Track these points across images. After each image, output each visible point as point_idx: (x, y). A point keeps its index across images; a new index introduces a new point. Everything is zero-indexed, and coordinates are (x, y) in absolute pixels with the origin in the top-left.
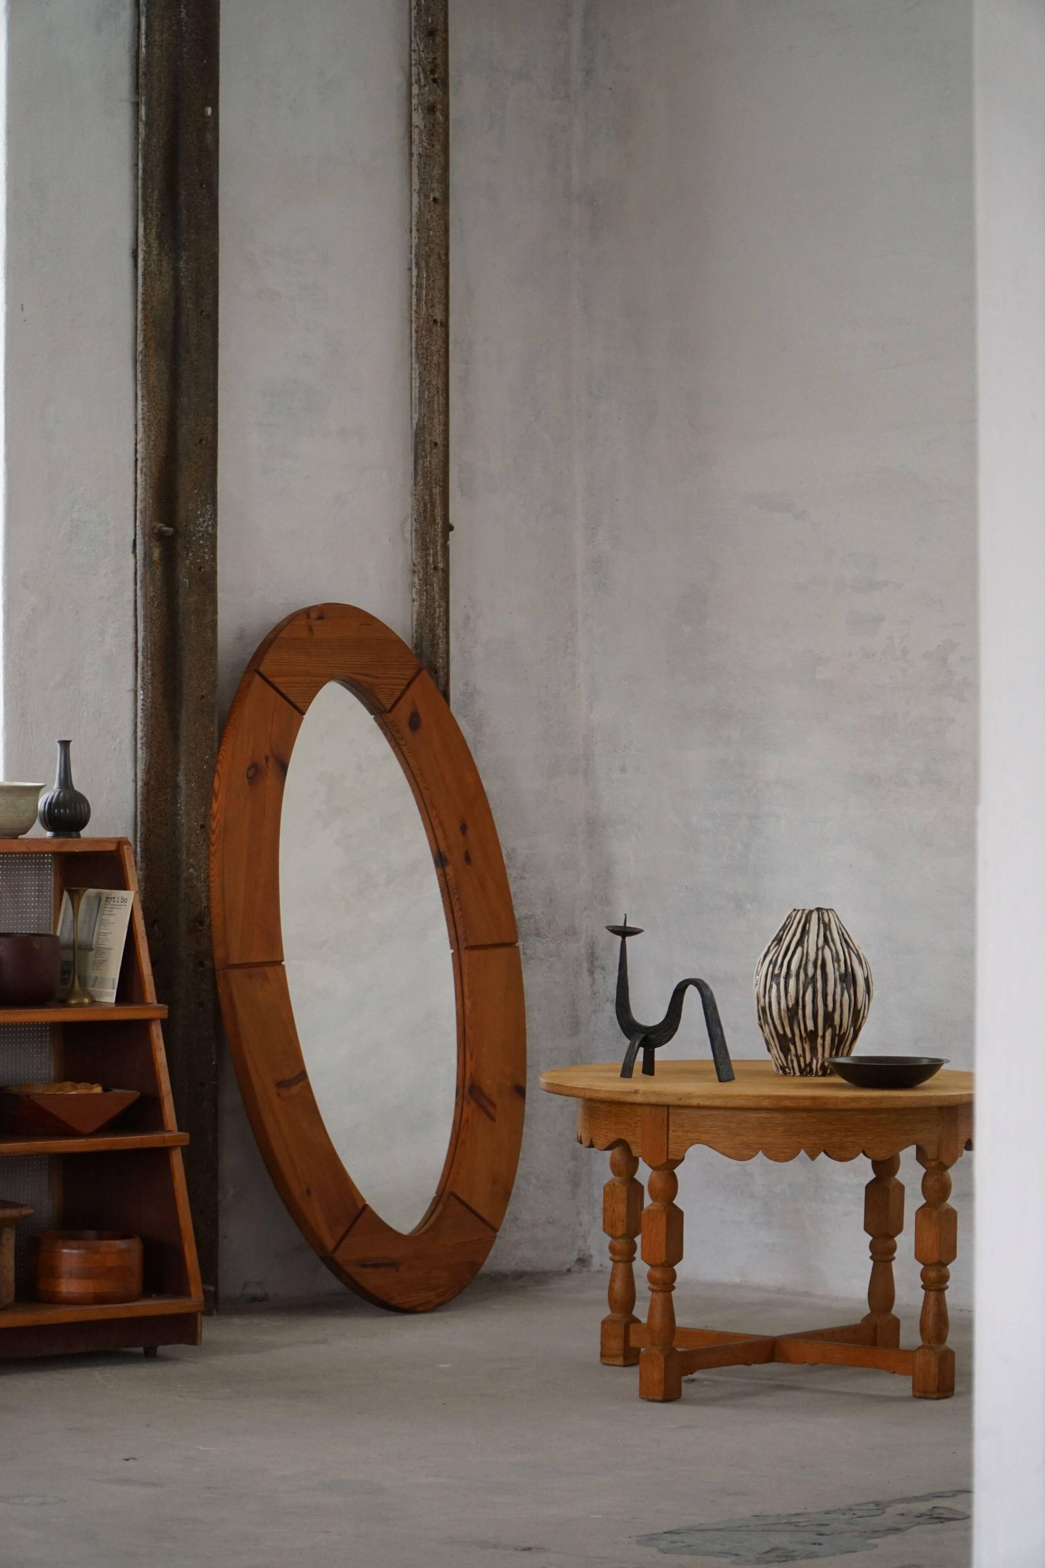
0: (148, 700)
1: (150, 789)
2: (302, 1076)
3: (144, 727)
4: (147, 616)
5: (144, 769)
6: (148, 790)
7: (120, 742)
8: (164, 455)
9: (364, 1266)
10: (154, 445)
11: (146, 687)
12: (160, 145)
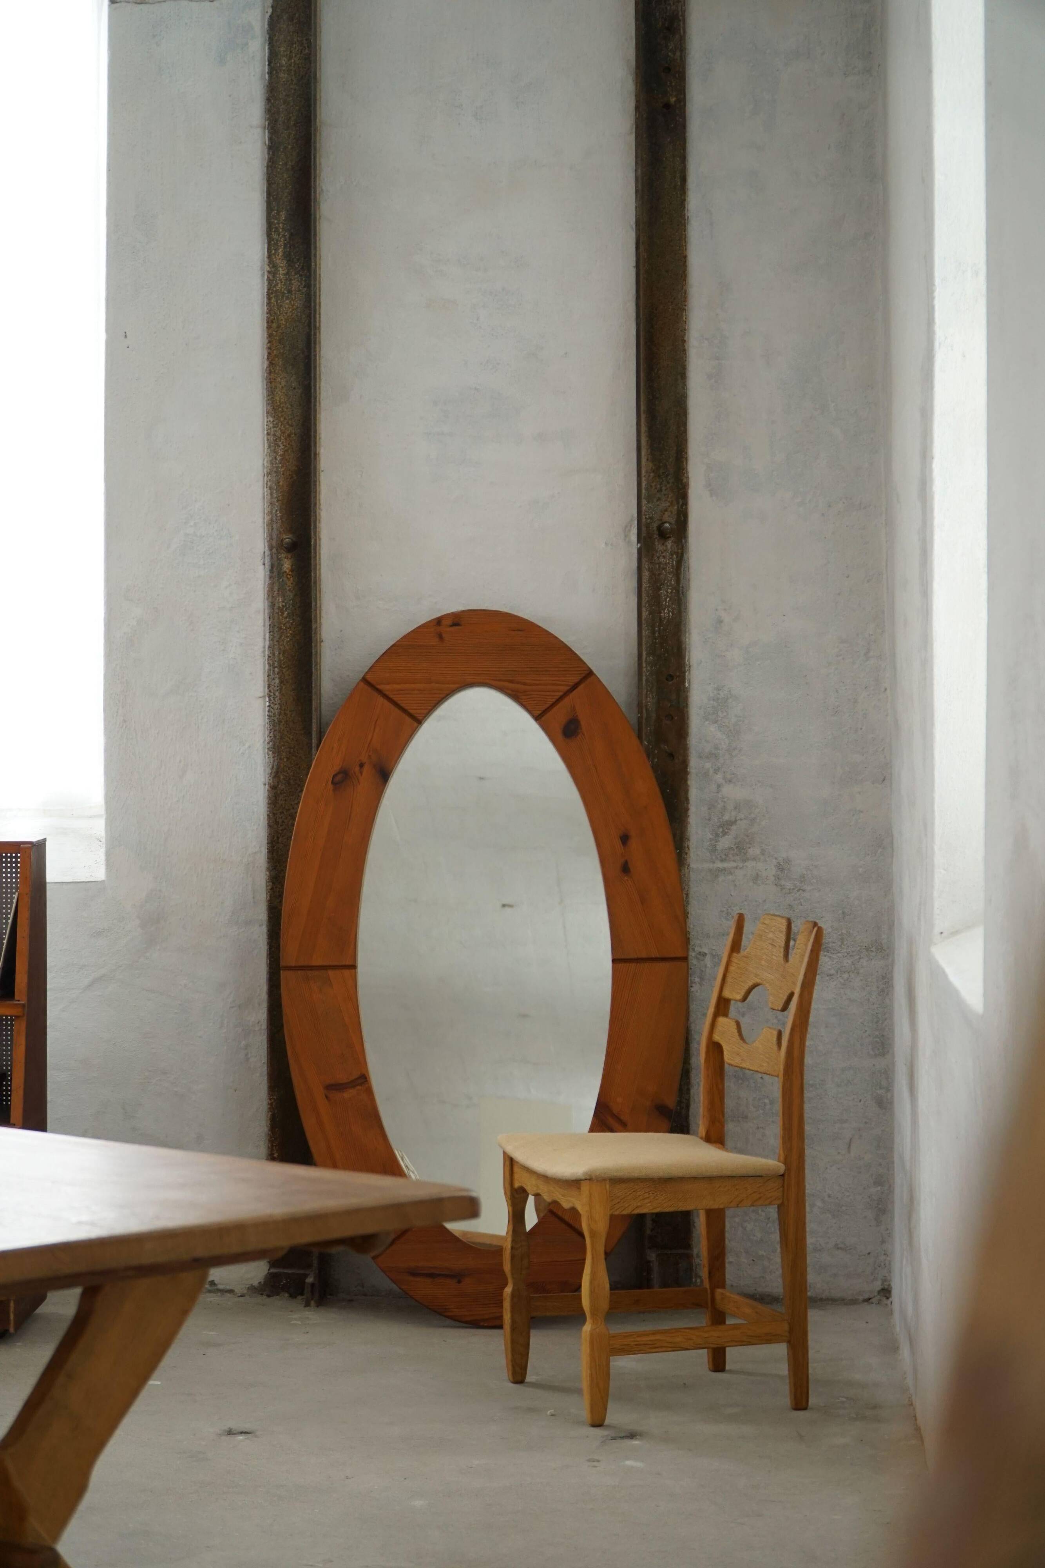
0: (276, 707)
1: (279, 792)
2: (363, 1080)
3: (270, 732)
4: (275, 626)
5: (271, 773)
6: (275, 793)
7: (249, 747)
8: (296, 469)
9: (414, 1274)
10: (282, 460)
11: (272, 694)
12: (288, 167)
